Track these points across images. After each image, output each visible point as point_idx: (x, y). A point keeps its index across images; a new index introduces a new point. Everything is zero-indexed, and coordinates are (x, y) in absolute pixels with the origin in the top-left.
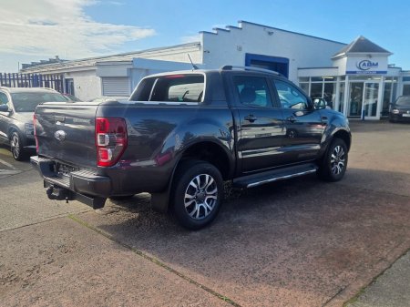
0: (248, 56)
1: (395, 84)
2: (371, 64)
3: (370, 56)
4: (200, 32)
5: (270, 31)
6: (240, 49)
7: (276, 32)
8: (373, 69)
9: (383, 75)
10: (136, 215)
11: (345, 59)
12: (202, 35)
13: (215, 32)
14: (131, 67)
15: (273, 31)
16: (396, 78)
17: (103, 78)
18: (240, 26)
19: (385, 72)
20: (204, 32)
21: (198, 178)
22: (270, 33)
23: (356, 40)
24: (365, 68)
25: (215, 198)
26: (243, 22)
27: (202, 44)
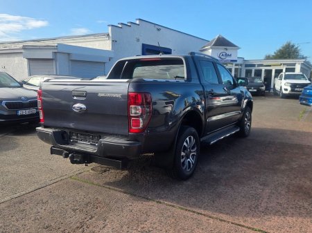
0: (144, 45)
1: (241, 69)
2: (227, 55)
3: (226, 49)
4: (109, 26)
5: (159, 28)
6: (138, 40)
7: (163, 29)
8: (228, 58)
9: (234, 63)
10: (126, 172)
11: (210, 51)
12: (110, 28)
13: (120, 26)
14: (56, 51)
15: (160, 28)
16: (241, 65)
17: (29, 59)
18: (138, 22)
19: (236, 61)
20: (112, 26)
21: (188, 139)
22: (158, 30)
23: (217, 37)
24: (223, 57)
25: (195, 154)
26: (140, 19)
27: (110, 35)
